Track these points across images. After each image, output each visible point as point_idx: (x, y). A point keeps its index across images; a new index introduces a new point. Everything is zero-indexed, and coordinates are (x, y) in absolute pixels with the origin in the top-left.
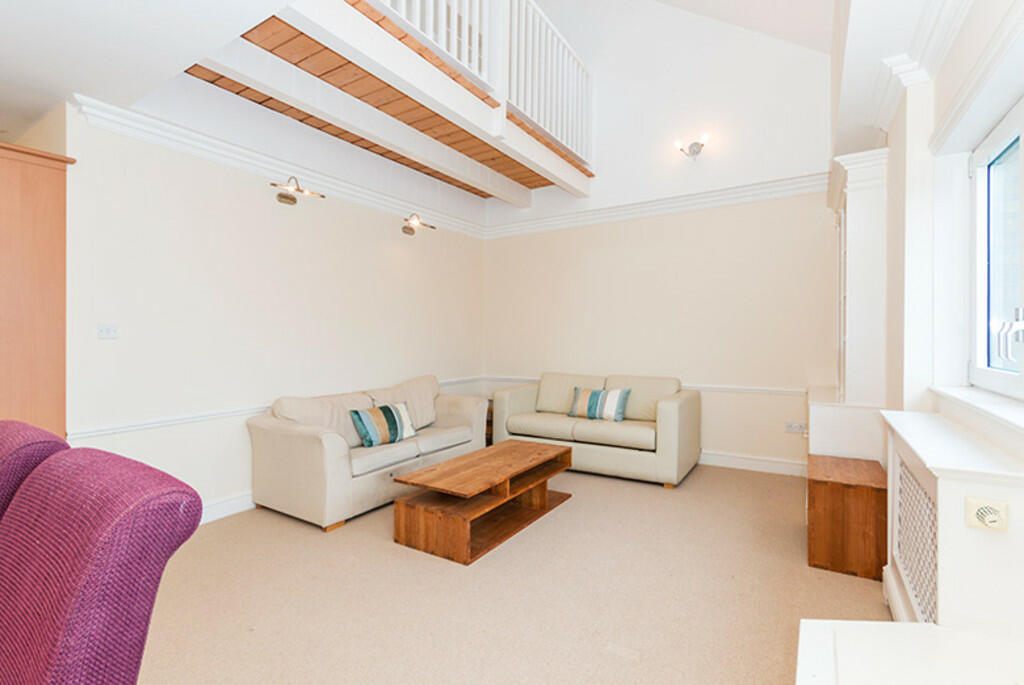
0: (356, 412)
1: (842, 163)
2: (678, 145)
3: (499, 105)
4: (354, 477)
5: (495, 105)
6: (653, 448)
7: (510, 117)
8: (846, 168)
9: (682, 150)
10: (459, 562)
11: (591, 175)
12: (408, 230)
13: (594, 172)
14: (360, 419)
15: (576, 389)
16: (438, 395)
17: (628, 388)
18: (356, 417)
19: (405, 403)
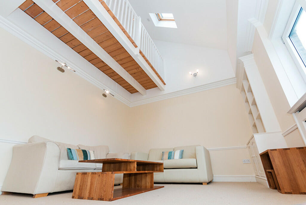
0: (70, 149)
1: (241, 59)
2: (190, 73)
3: (137, 47)
4: (59, 170)
5: (136, 47)
6: (196, 167)
7: (141, 52)
8: (243, 61)
9: (191, 74)
10: (106, 200)
11: (165, 84)
12: (105, 95)
13: (166, 83)
14: (71, 152)
15: (163, 152)
16: (108, 154)
17: (183, 149)
18: (69, 151)
19: (94, 151)
